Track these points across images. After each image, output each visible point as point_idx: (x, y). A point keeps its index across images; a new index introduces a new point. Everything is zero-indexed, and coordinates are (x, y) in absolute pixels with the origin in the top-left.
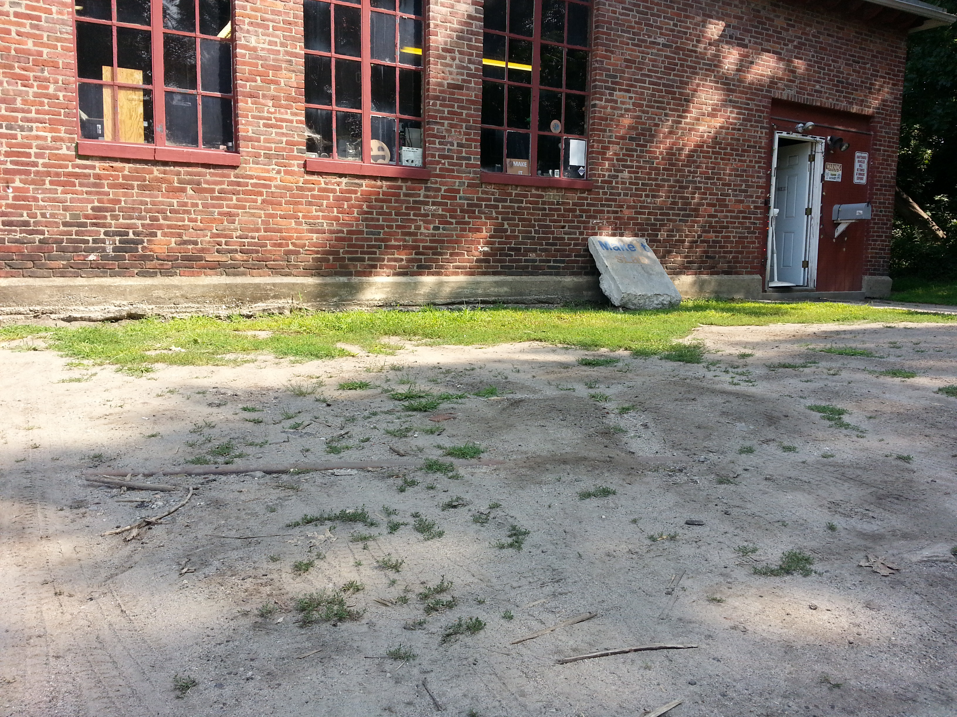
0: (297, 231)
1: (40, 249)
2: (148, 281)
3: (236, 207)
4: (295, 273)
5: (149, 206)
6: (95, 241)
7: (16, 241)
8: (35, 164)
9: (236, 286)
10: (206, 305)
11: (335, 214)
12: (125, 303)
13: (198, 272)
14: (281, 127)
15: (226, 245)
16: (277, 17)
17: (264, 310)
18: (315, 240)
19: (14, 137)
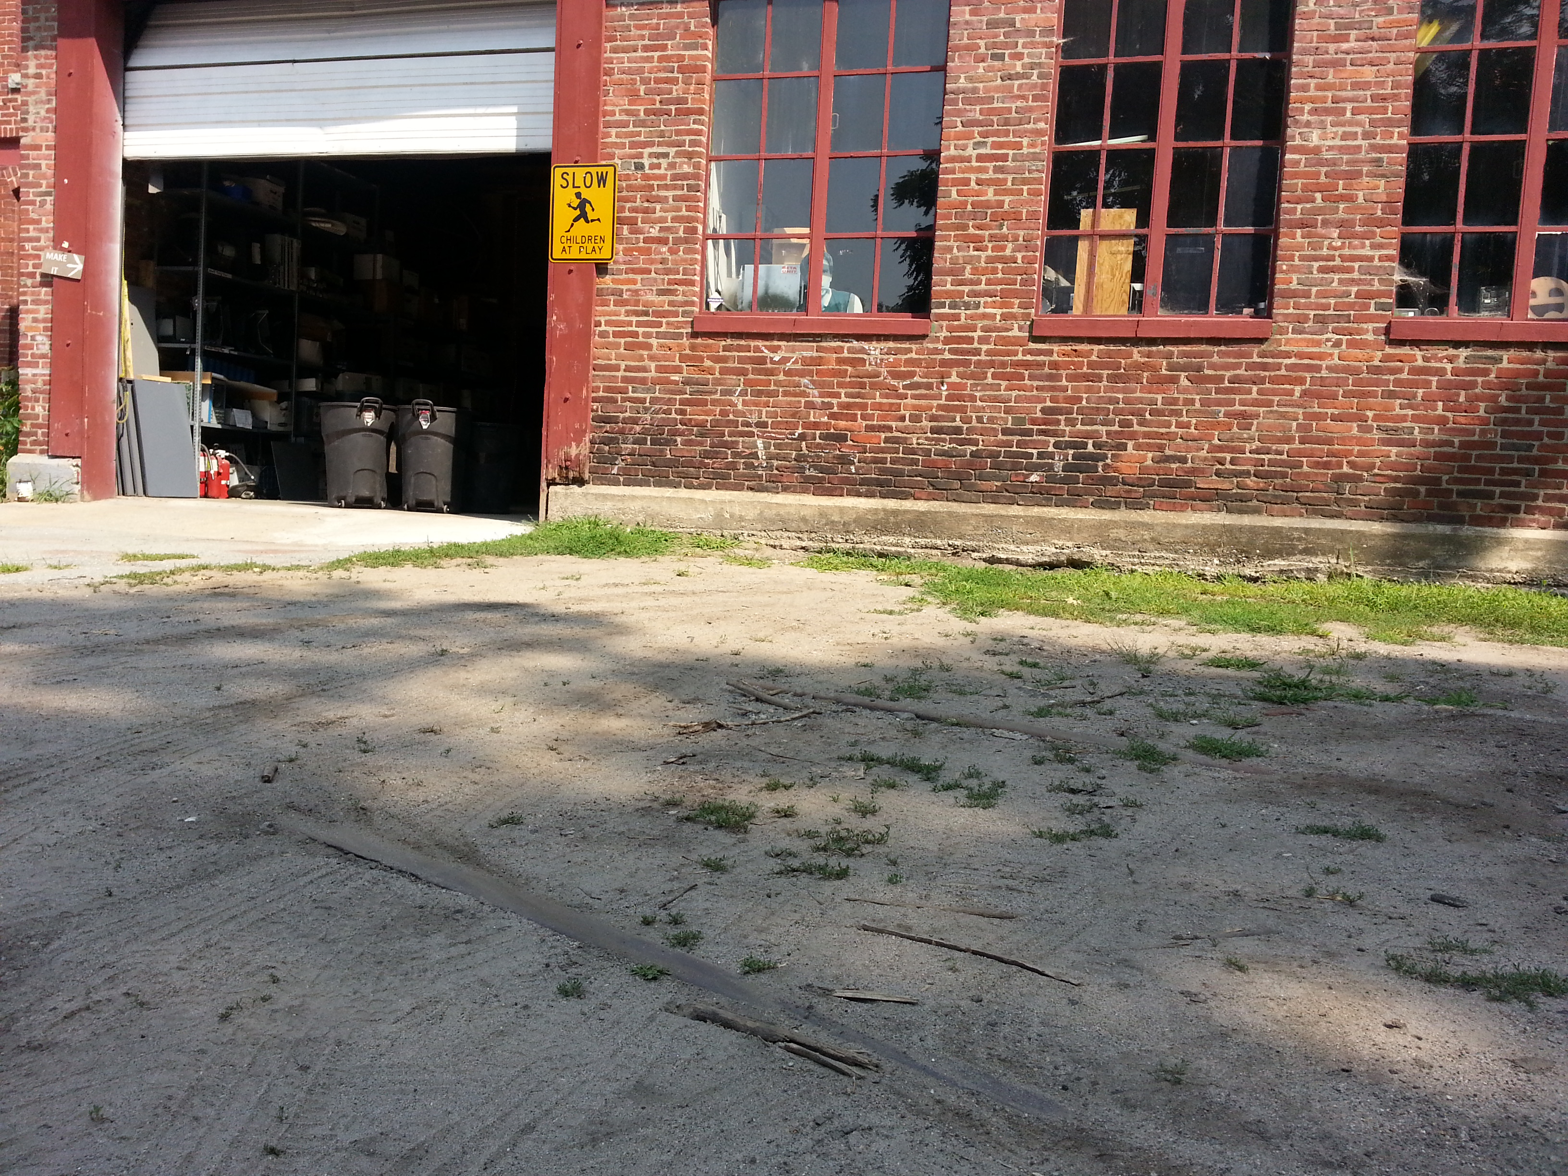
0: (1360, 441)
1: (970, 465)
2: (1106, 515)
3: (1256, 403)
4: (1349, 514)
5: (1121, 405)
6: (1040, 455)
7: (944, 453)
8: (977, 352)
9: (1241, 529)
10: (1187, 556)
11: (1440, 411)
12: (1070, 544)
13: (1182, 505)
14: (1350, 270)
15: (1232, 463)
16: (1361, 93)
17: (1281, 572)
18: (1393, 458)
19: (957, 317)
